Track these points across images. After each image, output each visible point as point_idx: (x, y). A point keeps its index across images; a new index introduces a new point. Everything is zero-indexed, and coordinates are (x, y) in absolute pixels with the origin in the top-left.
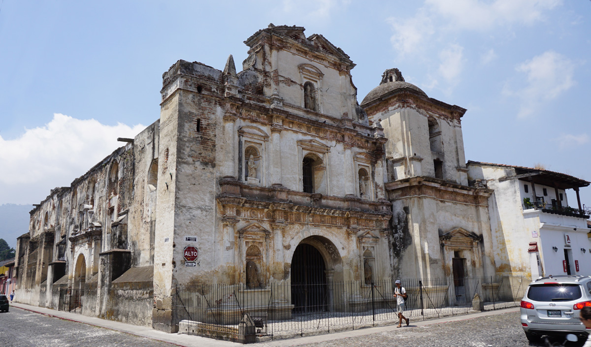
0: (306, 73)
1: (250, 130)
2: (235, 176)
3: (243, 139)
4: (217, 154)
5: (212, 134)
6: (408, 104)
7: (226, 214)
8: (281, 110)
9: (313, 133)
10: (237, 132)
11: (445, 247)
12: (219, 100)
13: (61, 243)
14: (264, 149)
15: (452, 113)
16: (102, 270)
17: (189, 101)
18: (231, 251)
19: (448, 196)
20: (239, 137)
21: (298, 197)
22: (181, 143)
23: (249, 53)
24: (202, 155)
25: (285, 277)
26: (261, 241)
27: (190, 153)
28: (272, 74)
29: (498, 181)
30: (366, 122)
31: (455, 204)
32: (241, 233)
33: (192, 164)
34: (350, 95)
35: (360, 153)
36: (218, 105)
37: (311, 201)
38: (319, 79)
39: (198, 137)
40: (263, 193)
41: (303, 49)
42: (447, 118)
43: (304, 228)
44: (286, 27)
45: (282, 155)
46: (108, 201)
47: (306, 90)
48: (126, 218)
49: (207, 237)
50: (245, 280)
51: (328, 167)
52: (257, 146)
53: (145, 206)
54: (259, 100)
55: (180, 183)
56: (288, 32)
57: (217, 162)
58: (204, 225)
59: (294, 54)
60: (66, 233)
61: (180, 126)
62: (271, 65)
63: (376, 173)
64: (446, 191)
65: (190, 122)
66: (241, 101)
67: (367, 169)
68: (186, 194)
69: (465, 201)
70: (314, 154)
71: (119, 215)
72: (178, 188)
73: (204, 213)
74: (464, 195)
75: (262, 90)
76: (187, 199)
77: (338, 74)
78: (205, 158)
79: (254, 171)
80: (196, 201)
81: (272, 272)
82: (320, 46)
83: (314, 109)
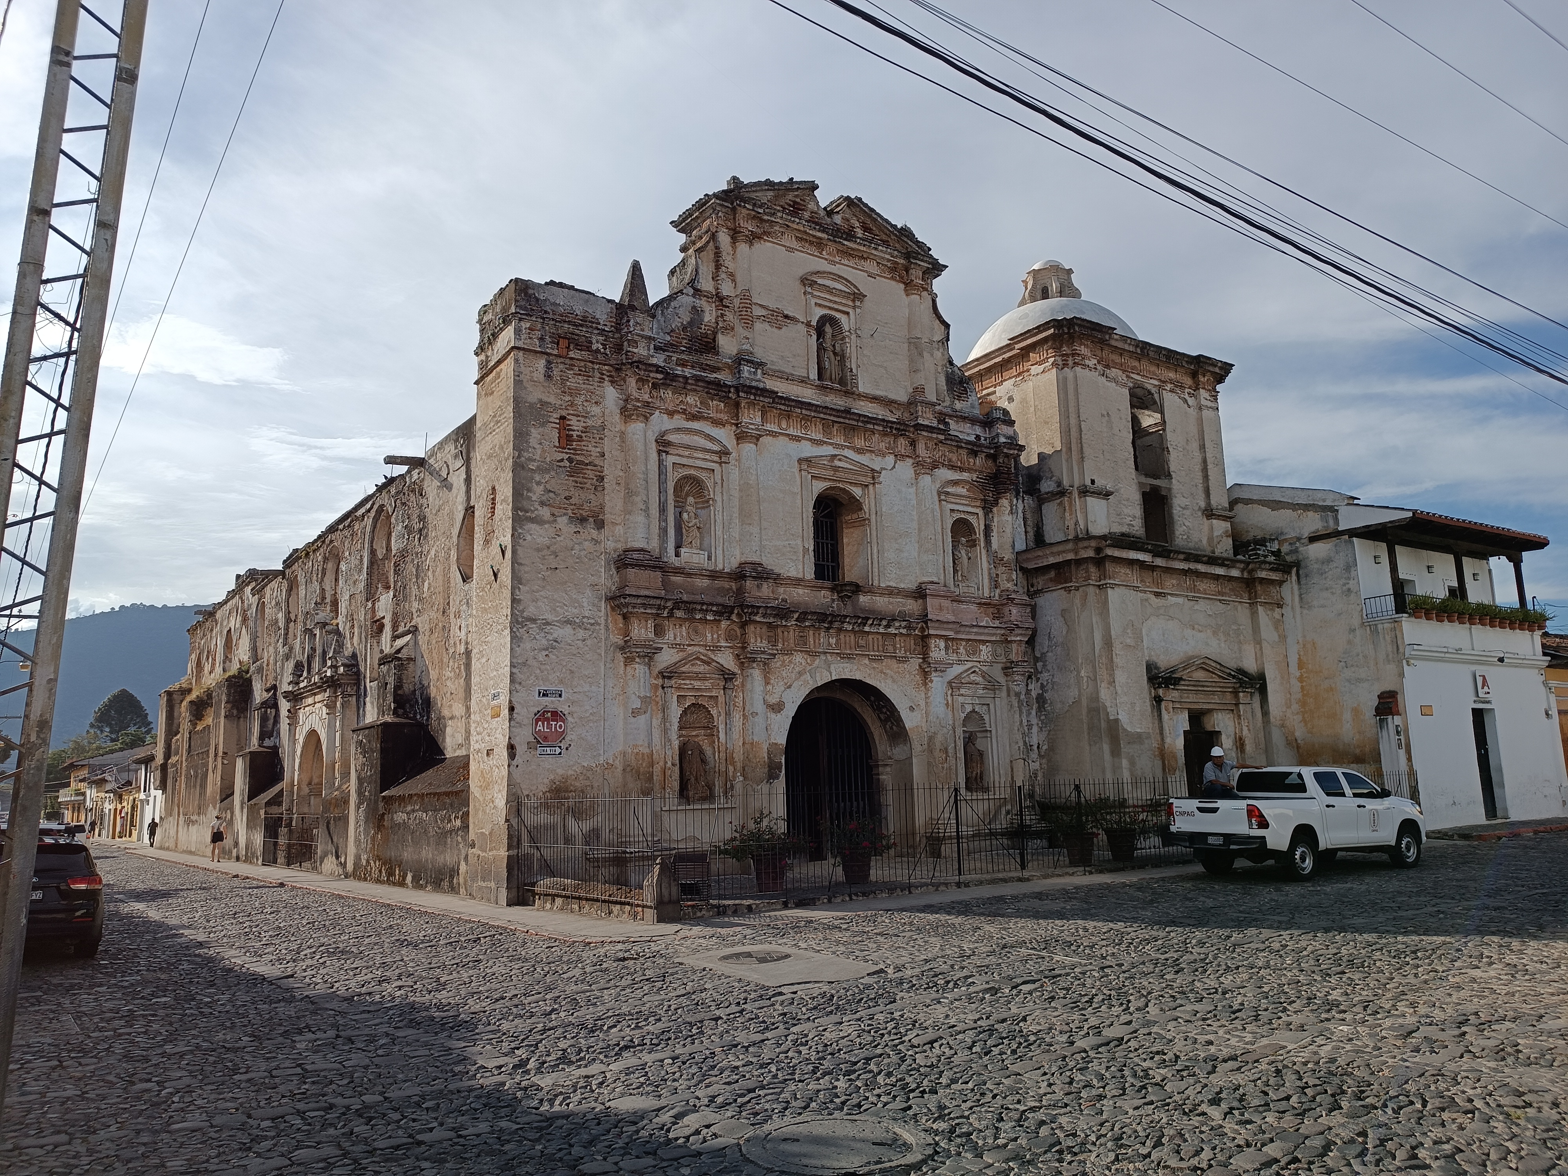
0: (822, 295)
1: (686, 439)
2: (649, 548)
3: (670, 460)
4: (607, 498)
5: (595, 452)
6: (1078, 359)
7: (632, 635)
8: (757, 388)
9: (839, 440)
10: (654, 444)
11: (1163, 704)
12: (608, 371)
13: (265, 704)
14: (719, 482)
15: (1194, 375)
16: (359, 768)
17: (539, 375)
18: (642, 719)
19: (1174, 582)
20: (659, 452)
21: (801, 591)
22: (523, 474)
23: (684, 249)
24: (573, 501)
25: (772, 776)
26: (713, 694)
27: (544, 498)
28: (737, 302)
29: (1306, 541)
30: (972, 406)
31: (1195, 599)
32: (667, 675)
33: (549, 522)
34: (931, 342)
35: (955, 483)
36: (607, 383)
37: (833, 600)
38: (854, 307)
39: (562, 460)
40: (718, 583)
41: (814, 236)
42: (1182, 387)
43: (817, 662)
44: (769, 183)
45: (762, 493)
46: (370, 604)
47: (820, 333)
48: (412, 643)
49: (586, 688)
50: (676, 785)
51: (873, 517)
52: (703, 475)
53: (452, 616)
54: (704, 367)
55: (522, 568)
56: (775, 196)
57: (608, 517)
58: (581, 662)
59: (790, 250)
60: (276, 679)
61: (520, 436)
62: (733, 281)
63: (995, 530)
64: (1168, 570)
65: (543, 425)
66: (661, 372)
67: (972, 519)
68: (538, 591)
69: (1220, 593)
70: (841, 489)
71: (395, 638)
72: (517, 579)
73: (581, 633)
74: (1217, 577)
75: (714, 340)
76: (540, 603)
77: (903, 292)
78: (580, 507)
79: (696, 532)
80: (561, 608)
81: (739, 765)
82: (857, 224)
83: (842, 381)
